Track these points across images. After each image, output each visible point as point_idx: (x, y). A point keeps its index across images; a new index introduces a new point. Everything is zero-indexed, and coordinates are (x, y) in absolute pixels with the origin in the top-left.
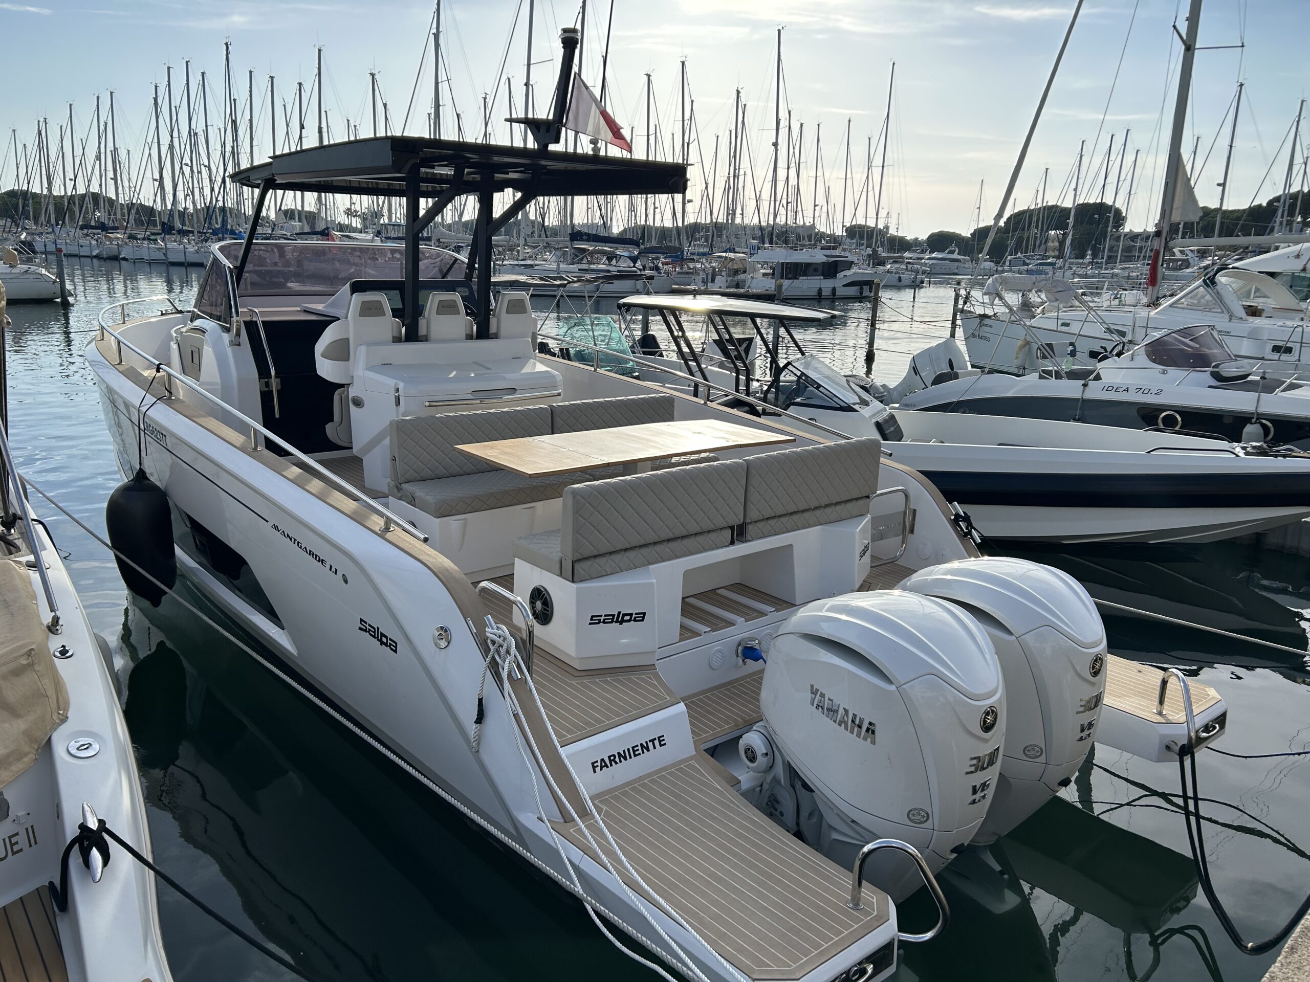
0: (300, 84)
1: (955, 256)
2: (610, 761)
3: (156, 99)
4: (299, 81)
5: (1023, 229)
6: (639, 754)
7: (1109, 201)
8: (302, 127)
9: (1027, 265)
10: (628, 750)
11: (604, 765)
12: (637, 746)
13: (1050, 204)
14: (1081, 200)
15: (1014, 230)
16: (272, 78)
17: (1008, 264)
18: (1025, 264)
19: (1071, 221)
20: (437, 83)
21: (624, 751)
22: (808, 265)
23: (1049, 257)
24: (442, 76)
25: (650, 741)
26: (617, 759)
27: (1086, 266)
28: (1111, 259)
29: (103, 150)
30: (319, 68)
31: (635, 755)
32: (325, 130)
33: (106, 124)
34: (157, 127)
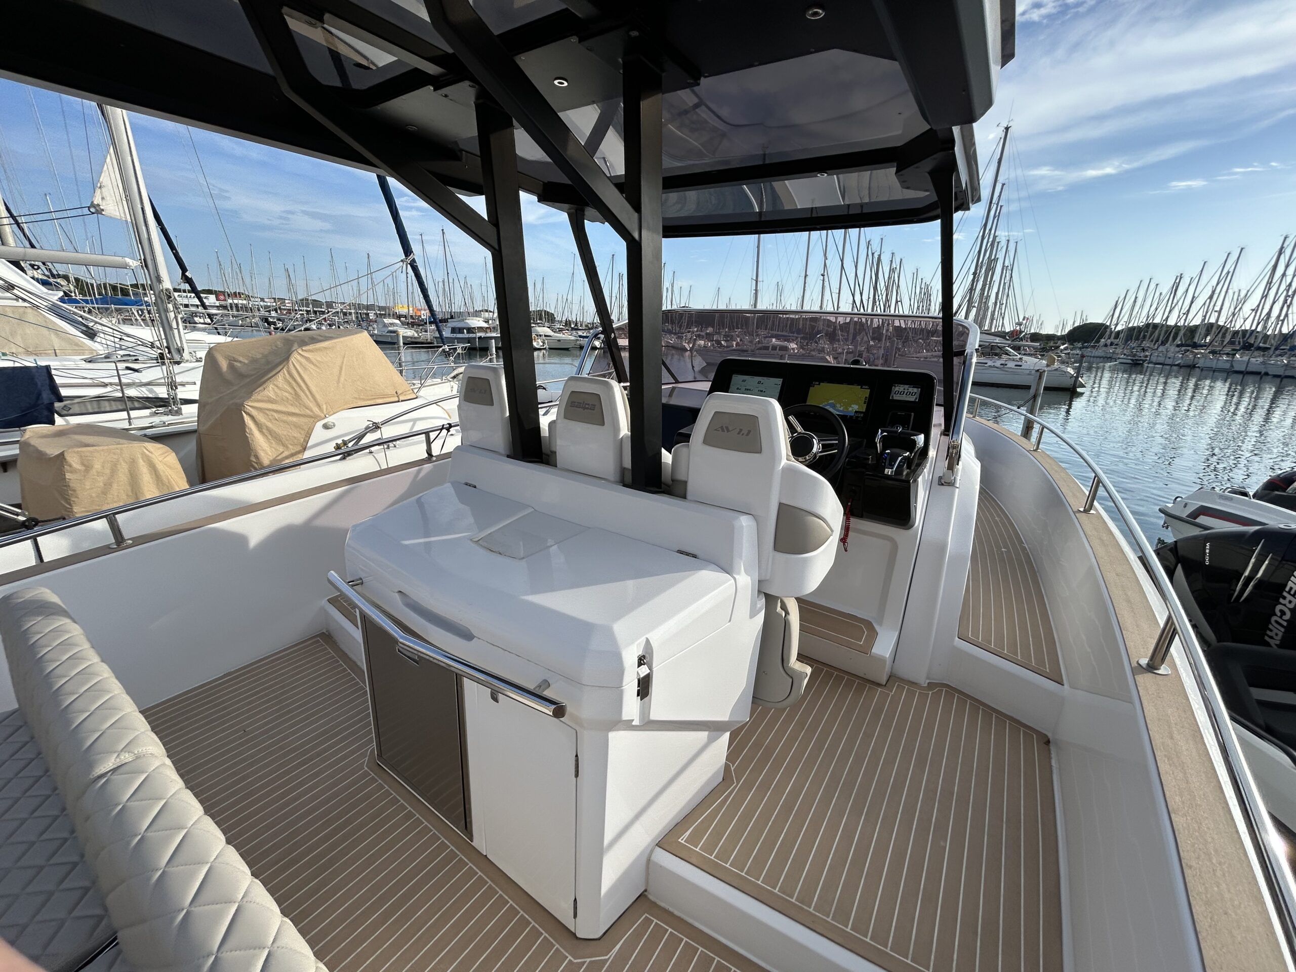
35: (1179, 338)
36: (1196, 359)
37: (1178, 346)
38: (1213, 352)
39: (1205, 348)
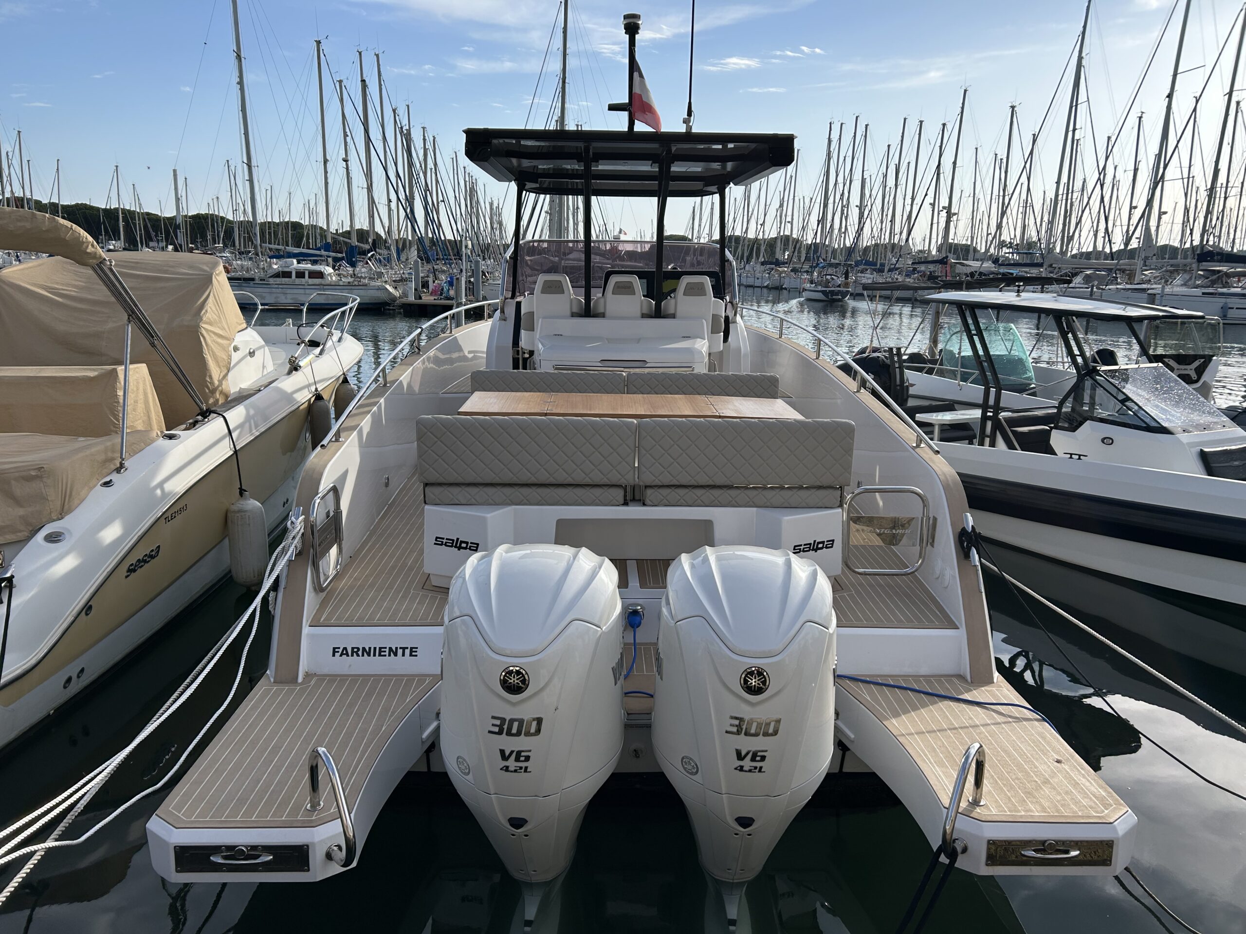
0: (944, 124)
2: (353, 652)
4: (943, 122)
6: (385, 656)
10: (375, 648)
11: (345, 652)
12: (386, 648)
21: (370, 648)
25: (400, 648)
26: (360, 653)
30: (963, 108)
31: (380, 655)
35: (762, 255)
36: (782, 279)
37: (763, 264)
38: (794, 270)
39: (787, 265)
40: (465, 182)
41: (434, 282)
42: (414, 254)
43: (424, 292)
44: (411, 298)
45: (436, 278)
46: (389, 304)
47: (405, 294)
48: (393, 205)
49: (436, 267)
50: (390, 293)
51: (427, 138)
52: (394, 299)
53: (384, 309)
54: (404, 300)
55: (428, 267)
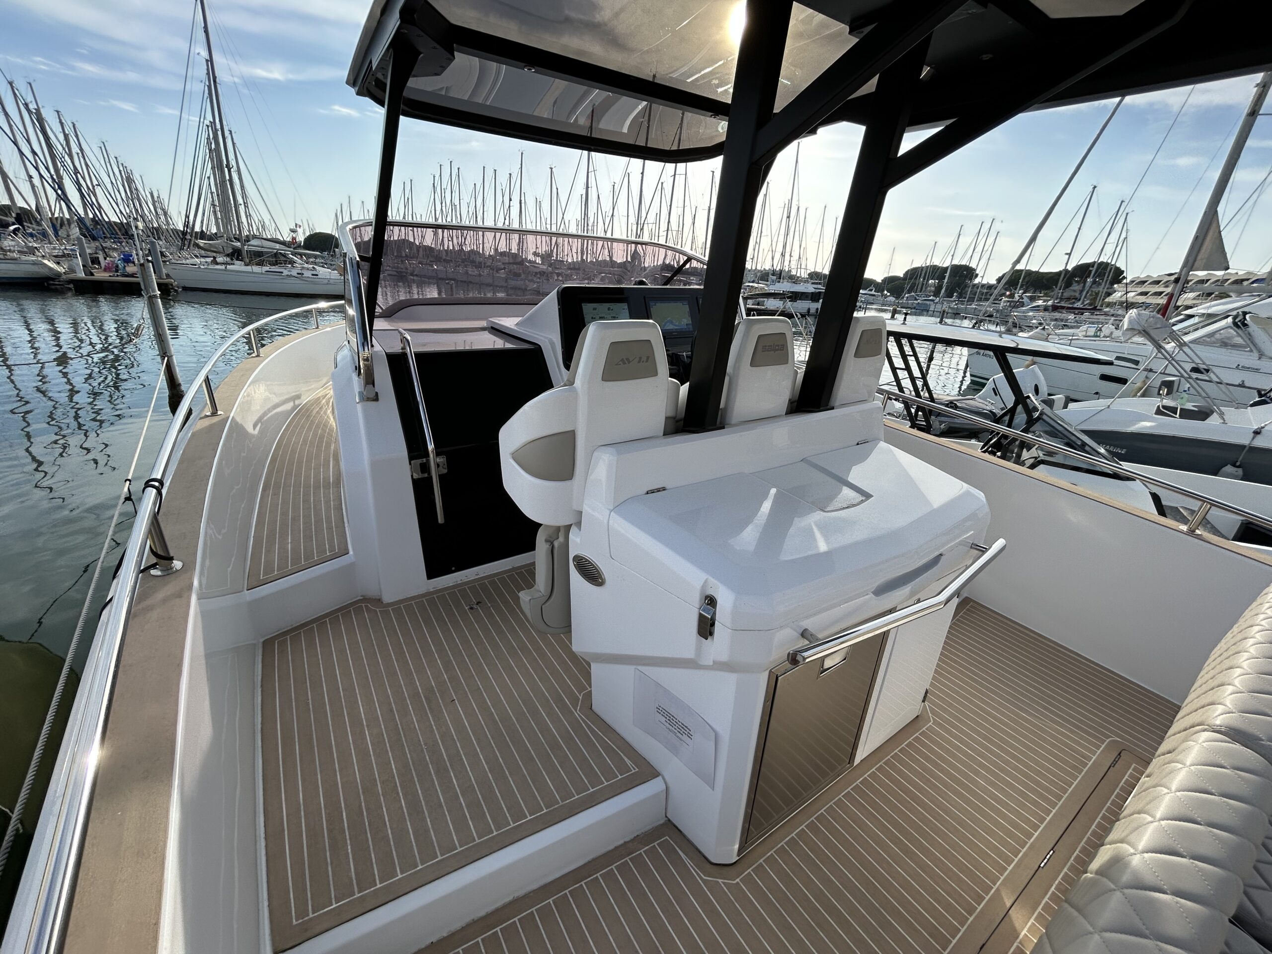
0: (510, 174)
1: (873, 292)
3: (434, 184)
5: (916, 278)
7: (973, 265)
8: (510, 200)
9: (917, 300)
13: (935, 264)
14: (956, 262)
15: (911, 278)
16: (495, 170)
17: (905, 299)
18: (916, 299)
19: (947, 275)
20: (588, 172)
22: (803, 293)
23: (930, 296)
24: (591, 169)
27: (953, 304)
28: (971, 300)
29: (406, 214)
32: (523, 201)
33: (408, 199)
34: (434, 199)
40: (120, 171)
41: (105, 259)
42: (75, 231)
43: (95, 268)
44: (81, 275)
45: (106, 256)
46: (53, 279)
47: (72, 270)
48: (36, 181)
49: (104, 245)
50: (50, 269)
51: (63, 121)
52: (59, 275)
53: (49, 284)
54: (72, 276)
55: (94, 244)
